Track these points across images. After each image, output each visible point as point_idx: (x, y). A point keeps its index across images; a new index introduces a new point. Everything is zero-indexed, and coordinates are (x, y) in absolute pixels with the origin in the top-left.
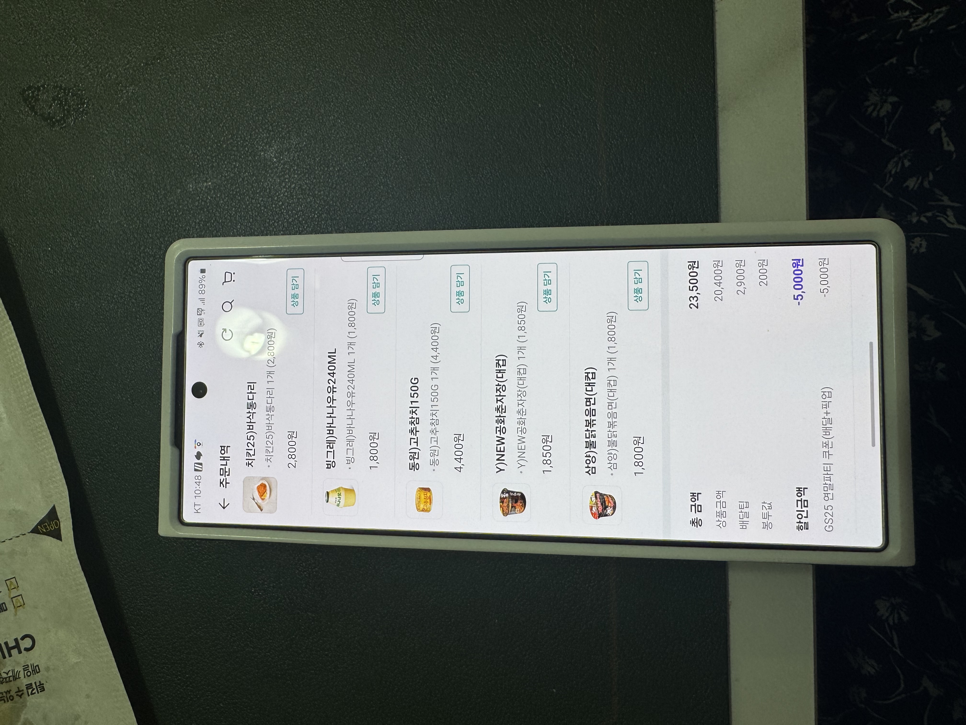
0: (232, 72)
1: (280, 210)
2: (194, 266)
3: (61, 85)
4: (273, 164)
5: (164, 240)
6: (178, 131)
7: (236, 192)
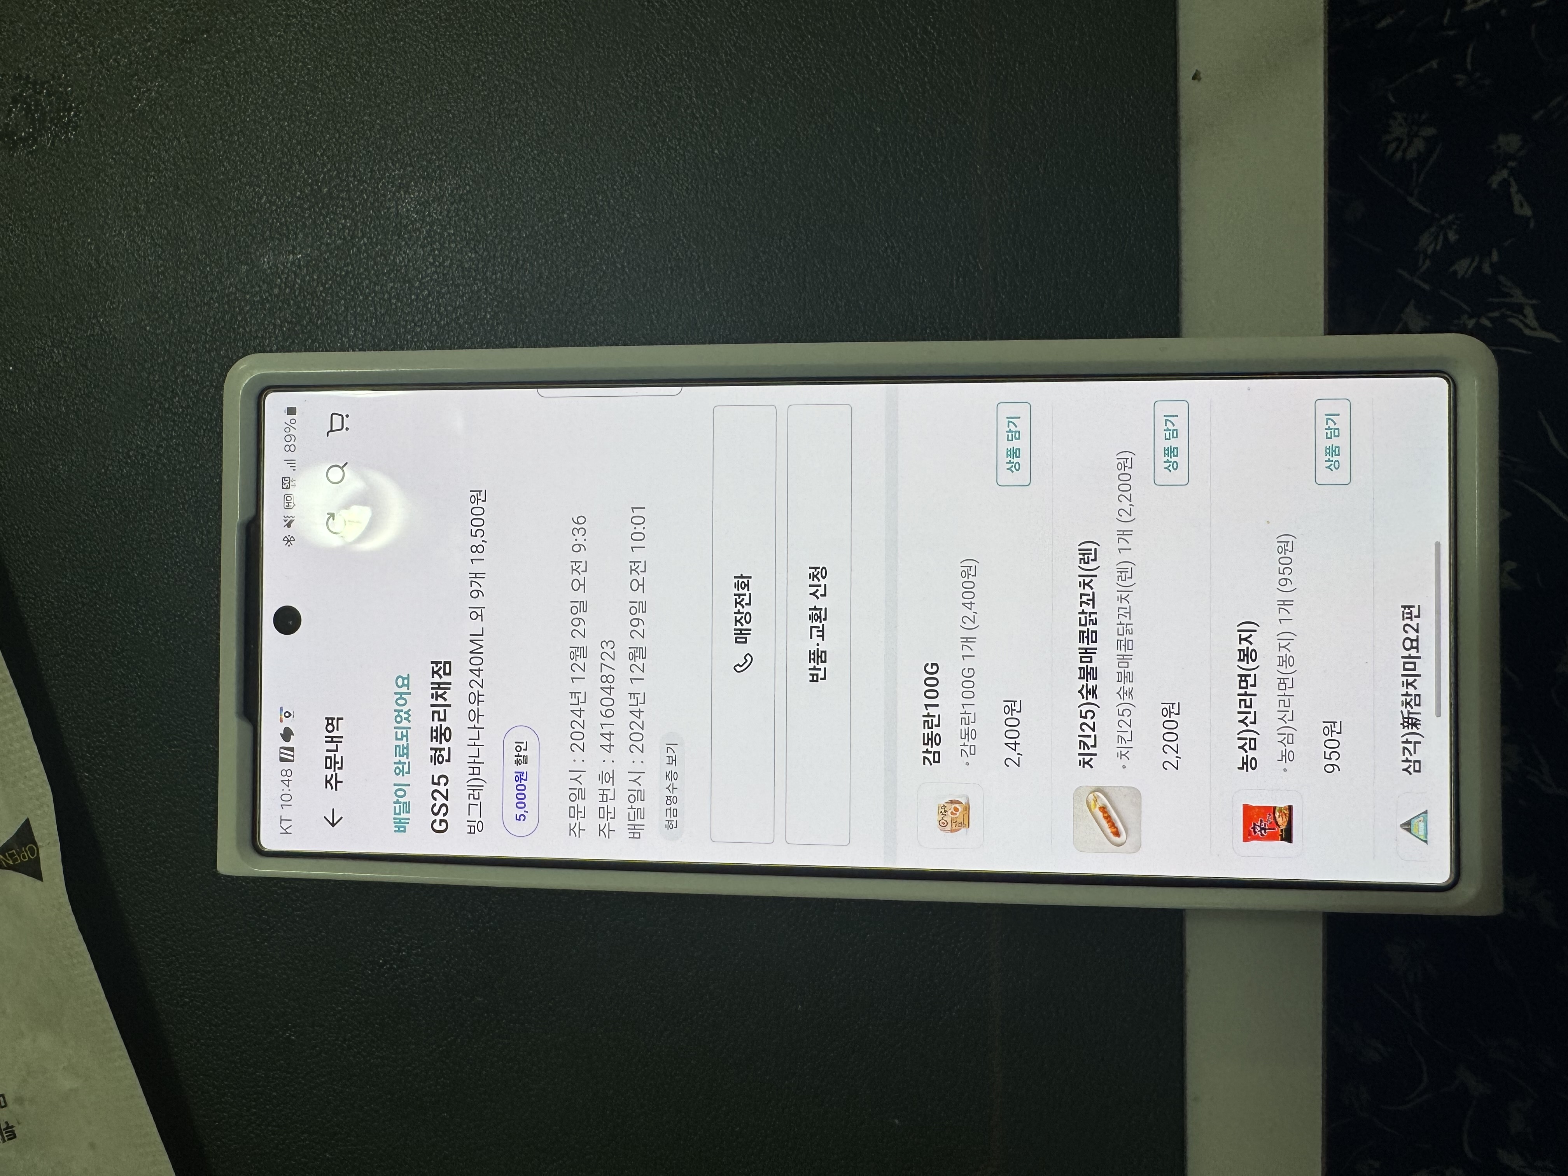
0: (337, 59)
1: (425, 305)
2: (275, 403)
3: (28, 76)
4: (412, 223)
5: (218, 354)
6: (241, 162)
7: (347, 273)
